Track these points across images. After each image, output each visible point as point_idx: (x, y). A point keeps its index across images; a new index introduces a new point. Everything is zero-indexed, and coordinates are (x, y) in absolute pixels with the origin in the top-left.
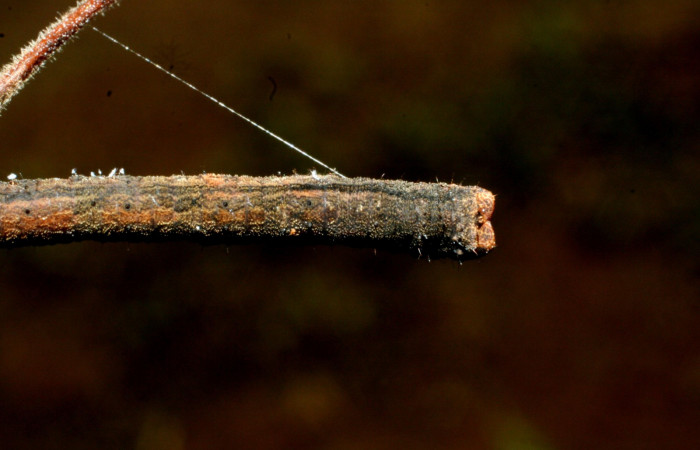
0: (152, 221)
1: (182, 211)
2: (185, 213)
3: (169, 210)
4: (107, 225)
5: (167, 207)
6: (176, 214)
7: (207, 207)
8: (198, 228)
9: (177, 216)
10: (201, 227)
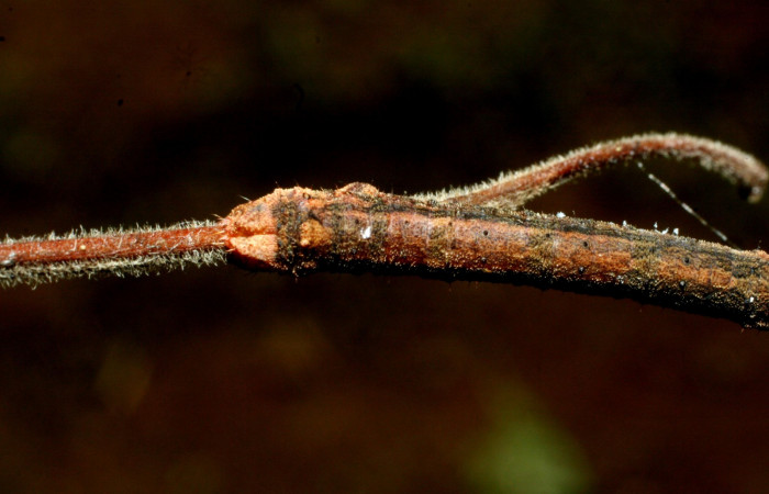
0: (709, 280)
1: (740, 277)
2: (742, 280)
3: (728, 273)
4: (661, 277)
5: (726, 270)
6: (733, 278)
7: (765, 278)
8: (752, 299)
9: (734, 282)
10: (755, 299)
